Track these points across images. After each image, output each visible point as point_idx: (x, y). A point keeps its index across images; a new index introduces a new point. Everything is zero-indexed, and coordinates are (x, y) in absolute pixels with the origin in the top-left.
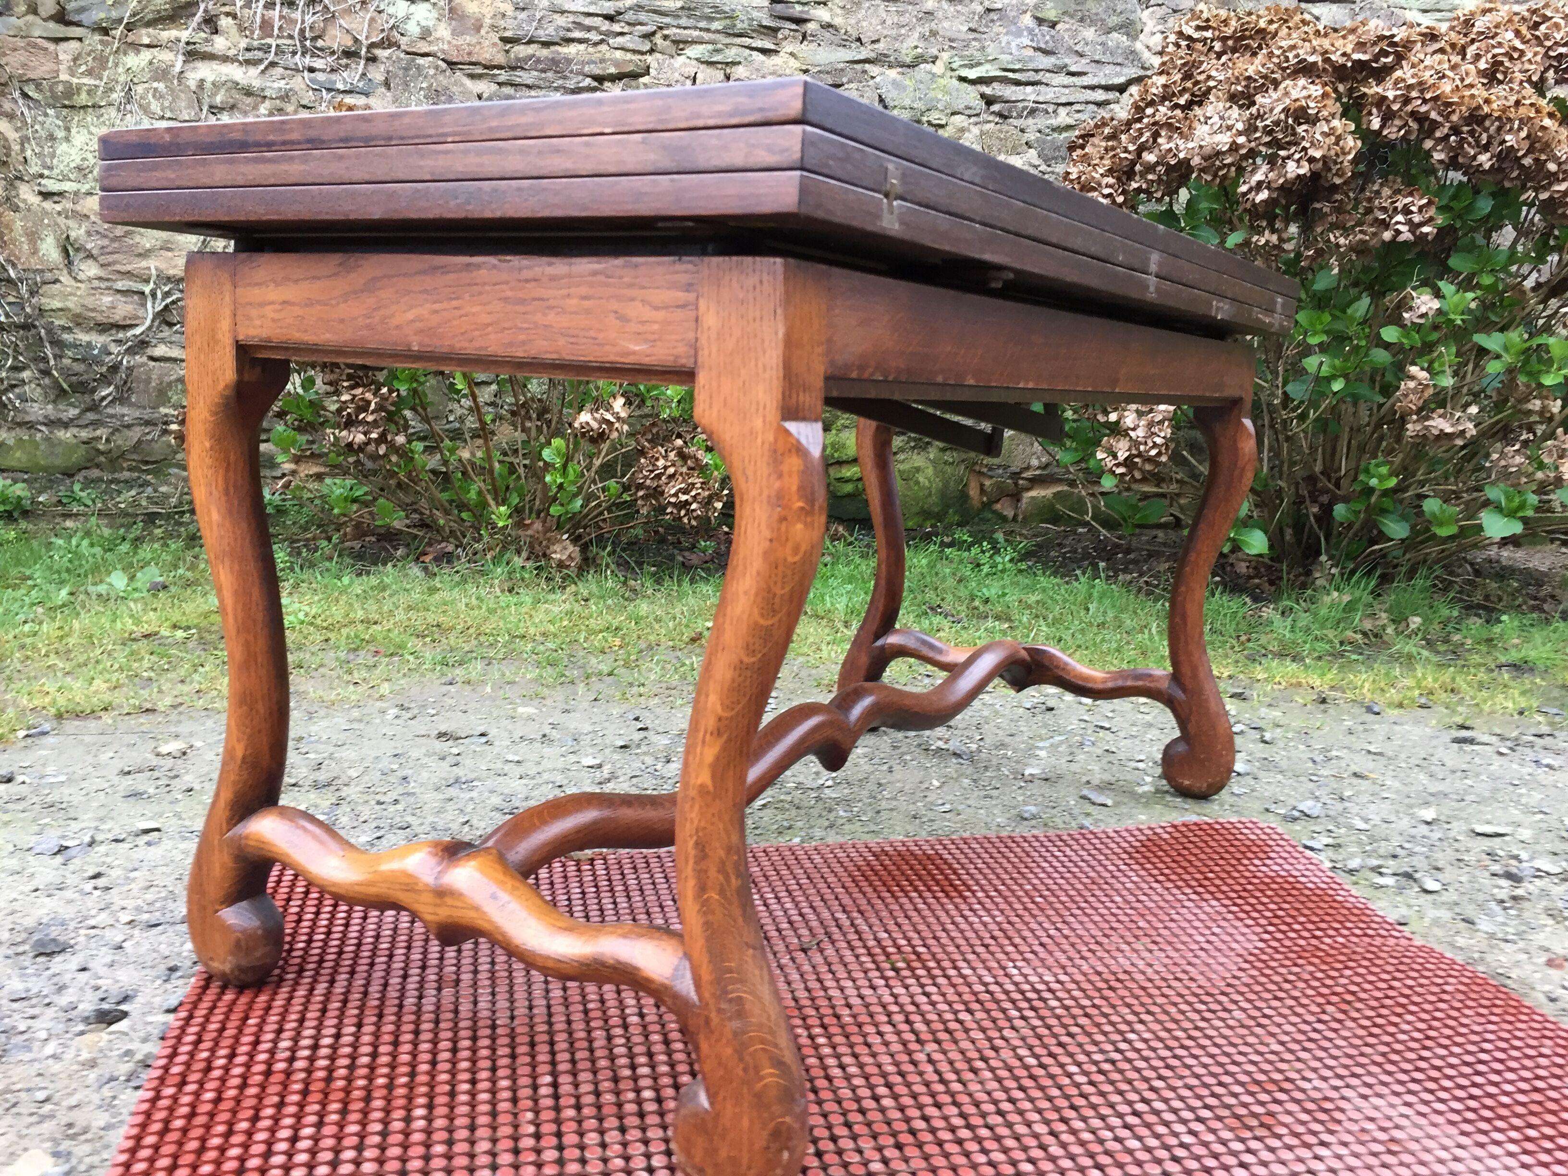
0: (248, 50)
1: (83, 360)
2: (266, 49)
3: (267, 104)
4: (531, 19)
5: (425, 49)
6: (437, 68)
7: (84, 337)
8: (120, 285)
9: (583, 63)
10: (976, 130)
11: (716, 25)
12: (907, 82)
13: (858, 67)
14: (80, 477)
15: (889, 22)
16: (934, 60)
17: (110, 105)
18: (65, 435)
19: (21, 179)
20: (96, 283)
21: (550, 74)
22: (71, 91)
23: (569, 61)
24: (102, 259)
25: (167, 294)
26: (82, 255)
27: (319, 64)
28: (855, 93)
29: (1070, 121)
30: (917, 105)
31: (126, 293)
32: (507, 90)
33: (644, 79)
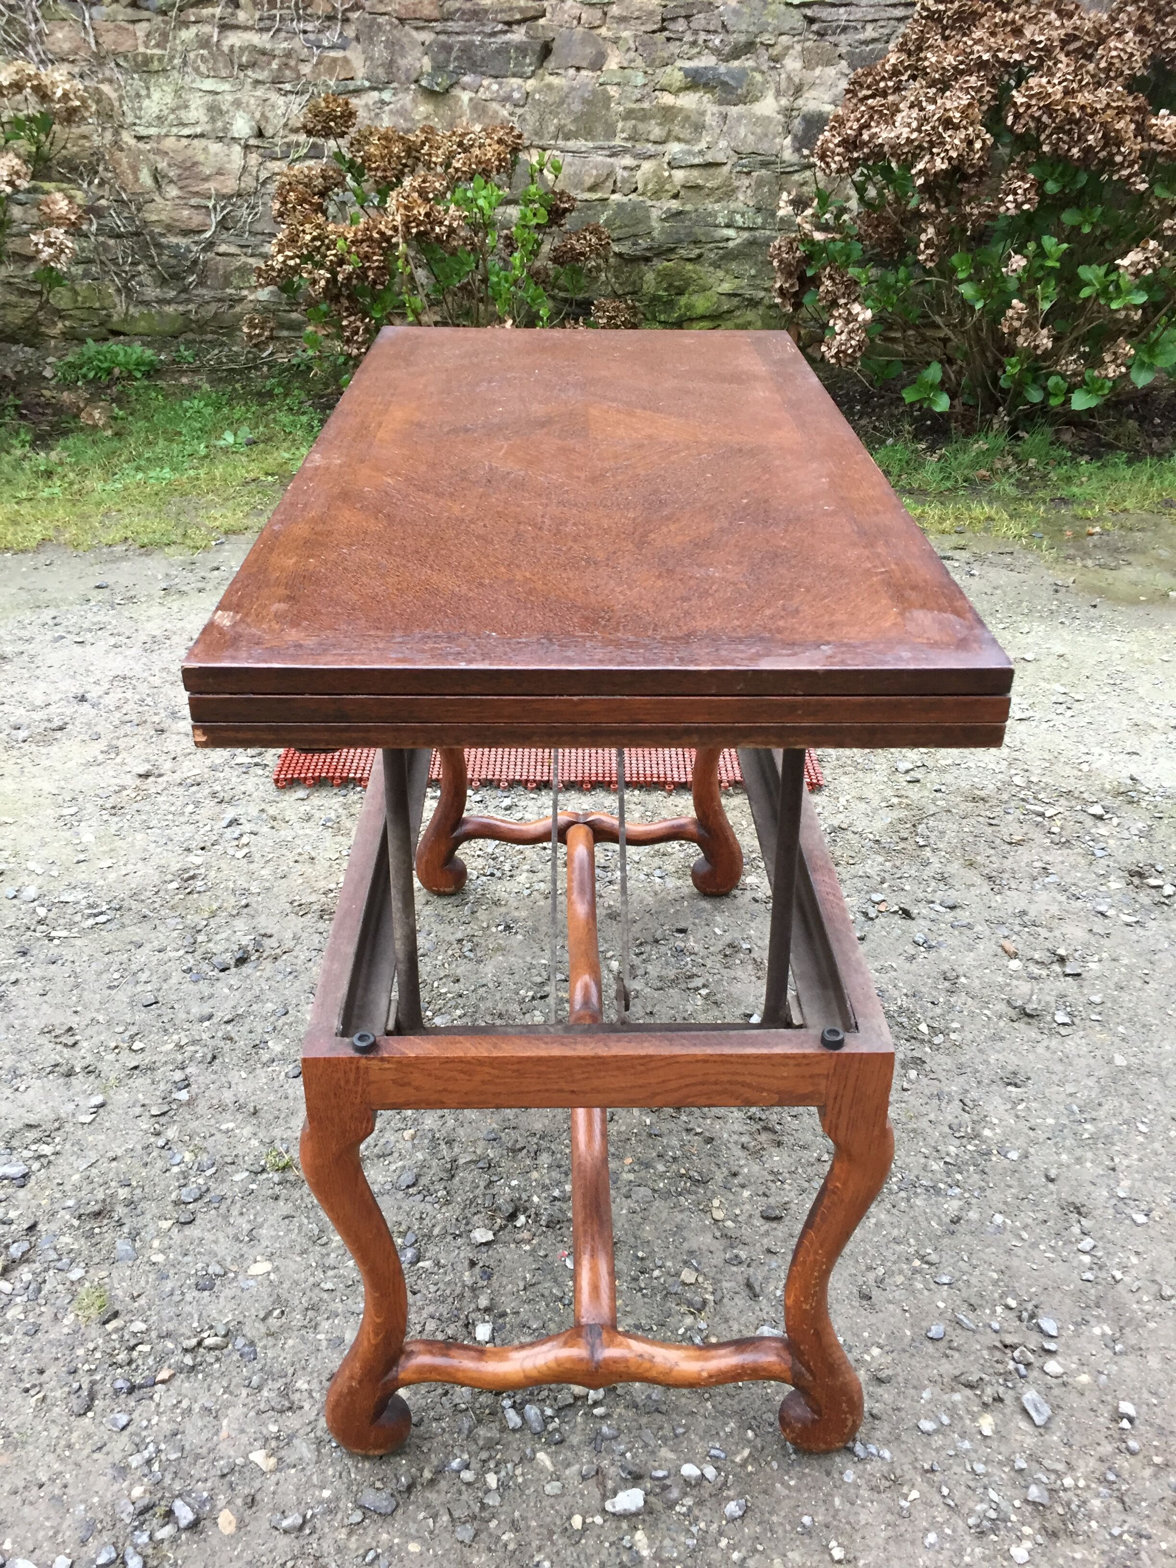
0: (261, 19)
1: (175, 257)
2: (273, 18)
3: (277, 61)
5: (383, 10)
6: (391, 24)
7: (174, 240)
8: (193, 201)
9: (496, 12)
10: (798, 47)
12: (745, 10)
14: (181, 339)
17: (173, 68)
18: (170, 309)
19: (121, 126)
20: (178, 201)
21: (473, 23)
22: (148, 60)
23: (486, 12)
24: (180, 184)
25: (223, 208)
26: (166, 180)
27: (309, 27)
28: (703, 22)
29: (875, 35)
30: (752, 29)
31: (197, 207)
32: (443, 38)
33: (542, 21)
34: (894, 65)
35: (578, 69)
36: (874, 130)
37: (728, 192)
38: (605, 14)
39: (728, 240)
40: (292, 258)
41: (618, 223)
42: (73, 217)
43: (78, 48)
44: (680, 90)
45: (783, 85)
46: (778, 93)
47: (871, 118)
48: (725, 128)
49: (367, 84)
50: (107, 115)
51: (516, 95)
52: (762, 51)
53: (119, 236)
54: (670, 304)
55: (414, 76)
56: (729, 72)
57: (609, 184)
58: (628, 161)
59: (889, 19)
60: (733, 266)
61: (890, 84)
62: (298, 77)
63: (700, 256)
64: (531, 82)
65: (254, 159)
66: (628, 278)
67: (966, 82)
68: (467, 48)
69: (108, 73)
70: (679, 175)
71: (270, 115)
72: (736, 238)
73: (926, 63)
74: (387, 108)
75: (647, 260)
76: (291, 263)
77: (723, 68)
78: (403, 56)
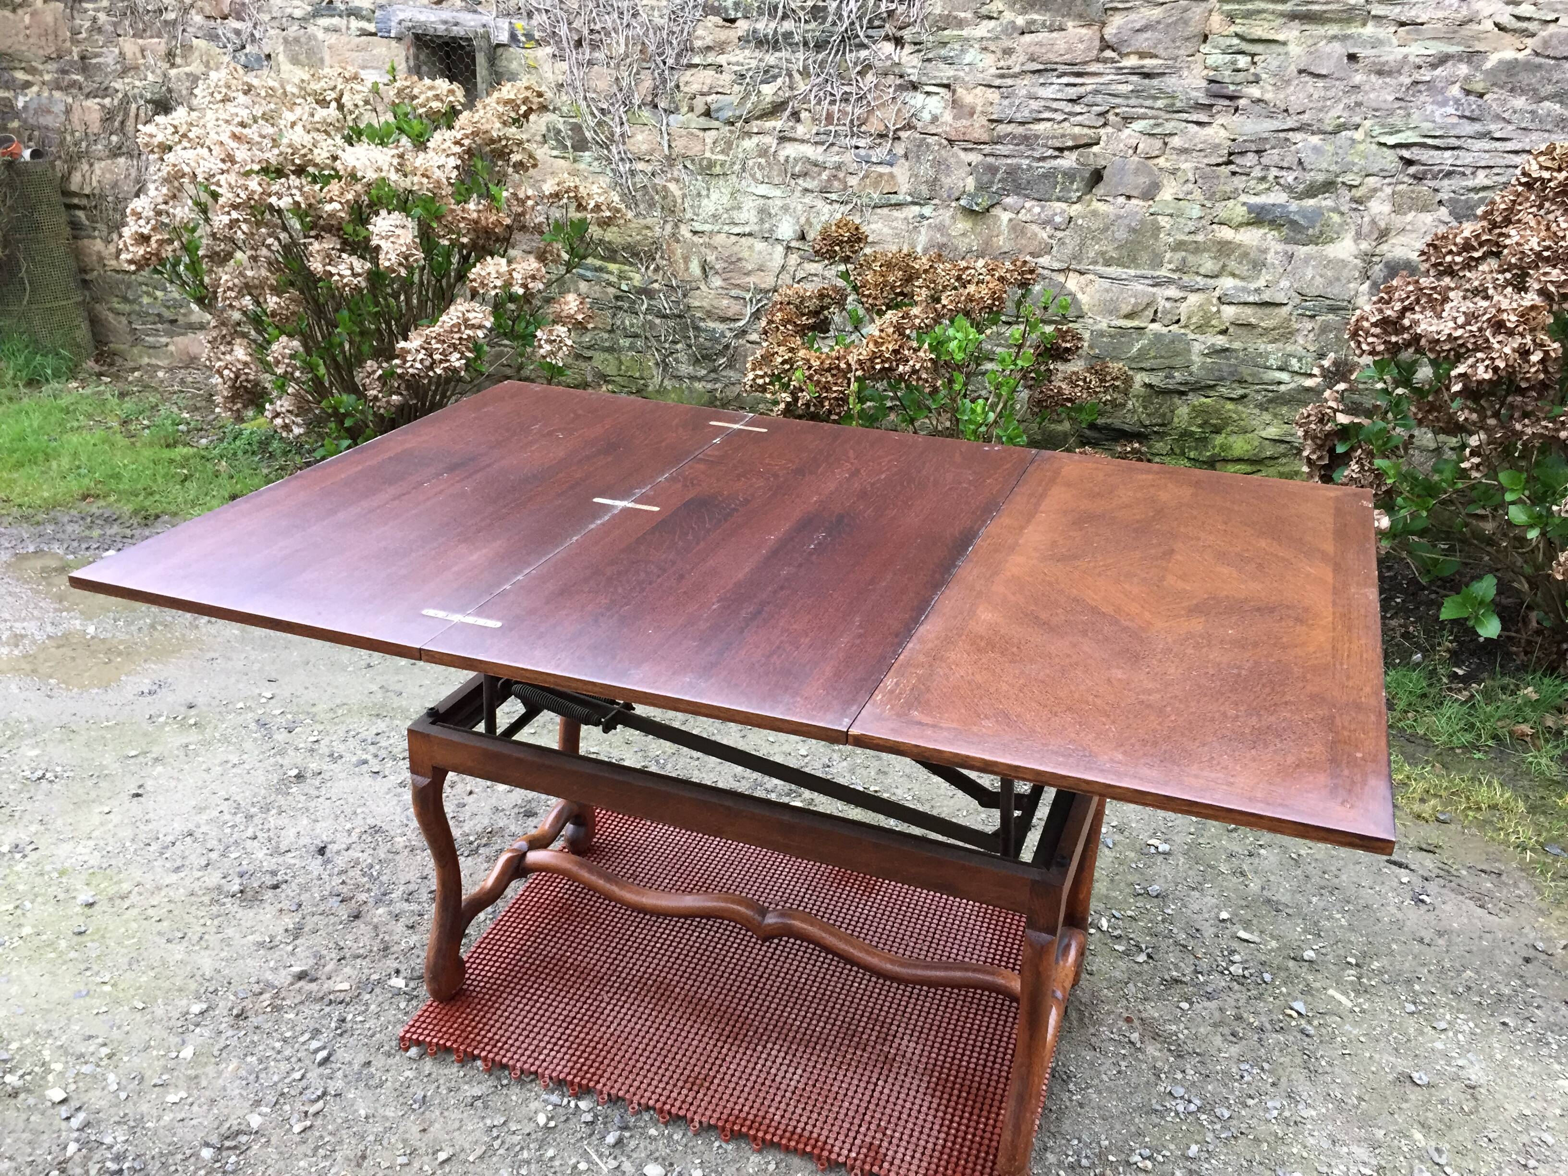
0: (817, 134)
1: (710, 340)
2: (828, 133)
3: (827, 172)
4: (1011, 105)
5: (933, 130)
6: (940, 144)
7: (711, 325)
8: (733, 293)
9: (1048, 138)
10: (1388, 190)
11: (1160, 104)
12: (1328, 147)
13: (1282, 135)
15: (1316, 96)
16: (1357, 127)
17: (733, 173)
18: (698, 386)
19: (681, 222)
20: (720, 291)
21: (1022, 147)
22: (711, 164)
23: (1037, 137)
24: (724, 276)
25: (759, 301)
26: (712, 272)
28: (1276, 157)
29: (1488, 182)
30: (1333, 168)
31: (737, 298)
32: (990, 159)
33: (1095, 149)
34: (1467, 239)
35: (1129, 197)
36: (1417, 316)
37: (1286, 334)
38: (1166, 144)
39: (1279, 383)
40: (762, 377)
41: (1152, 354)
42: (580, 317)
43: (654, 150)
44: (1241, 225)
45: (1365, 229)
46: (1359, 236)
47: (1418, 301)
48: (1289, 268)
49: (909, 199)
50: (670, 210)
51: (1058, 219)
52: (1343, 191)
53: (665, 317)
54: (1203, 441)
55: (957, 195)
56: (1301, 212)
57: (1150, 313)
58: (1173, 292)
59: (1507, 167)
60: (1284, 410)
61: (1458, 259)
62: (845, 189)
63: (1244, 397)
64: (1077, 207)
65: (794, 259)
66: (1157, 410)
67: (1545, 274)
68: (1012, 172)
69: (676, 173)
70: (1229, 312)
71: (814, 221)
72: (1288, 382)
73: (1508, 242)
74: (926, 222)
75: (1183, 393)
76: (760, 381)
77: (1294, 206)
78: (948, 175)
